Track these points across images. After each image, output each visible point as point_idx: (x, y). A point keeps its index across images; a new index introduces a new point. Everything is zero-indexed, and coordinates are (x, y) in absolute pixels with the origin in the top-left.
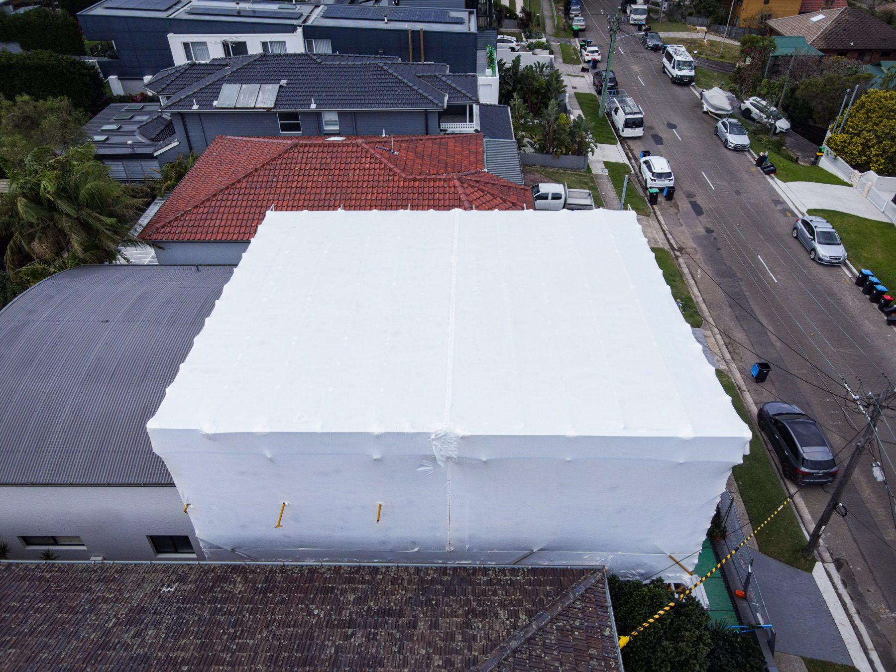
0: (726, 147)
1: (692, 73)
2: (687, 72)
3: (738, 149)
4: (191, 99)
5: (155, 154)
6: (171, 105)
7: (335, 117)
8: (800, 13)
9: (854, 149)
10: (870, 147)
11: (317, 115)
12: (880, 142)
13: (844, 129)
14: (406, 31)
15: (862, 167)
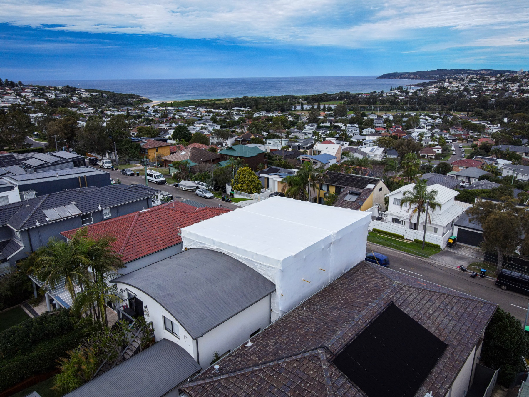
0: (206, 198)
1: (164, 179)
2: (162, 179)
3: (211, 198)
4: (35, 220)
5: (8, 258)
6: (22, 227)
7: (108, 211)
8: (171, 153)
9: (246, 188)
10: (250, 186)
11: (101, 211)
12: (252, 184)
13: (238, 183)
14: (77, 178)
15: (251, 192)
